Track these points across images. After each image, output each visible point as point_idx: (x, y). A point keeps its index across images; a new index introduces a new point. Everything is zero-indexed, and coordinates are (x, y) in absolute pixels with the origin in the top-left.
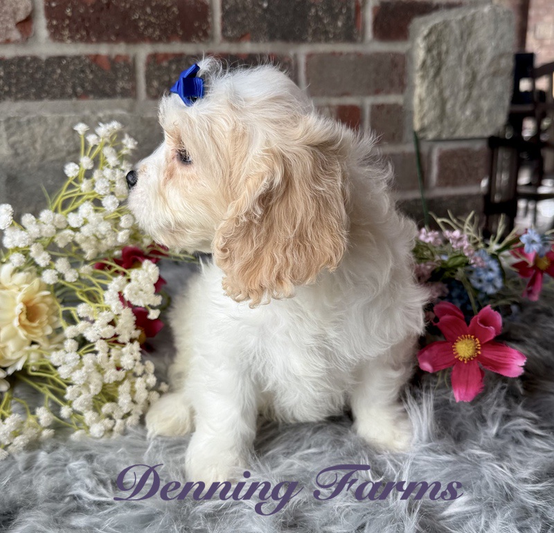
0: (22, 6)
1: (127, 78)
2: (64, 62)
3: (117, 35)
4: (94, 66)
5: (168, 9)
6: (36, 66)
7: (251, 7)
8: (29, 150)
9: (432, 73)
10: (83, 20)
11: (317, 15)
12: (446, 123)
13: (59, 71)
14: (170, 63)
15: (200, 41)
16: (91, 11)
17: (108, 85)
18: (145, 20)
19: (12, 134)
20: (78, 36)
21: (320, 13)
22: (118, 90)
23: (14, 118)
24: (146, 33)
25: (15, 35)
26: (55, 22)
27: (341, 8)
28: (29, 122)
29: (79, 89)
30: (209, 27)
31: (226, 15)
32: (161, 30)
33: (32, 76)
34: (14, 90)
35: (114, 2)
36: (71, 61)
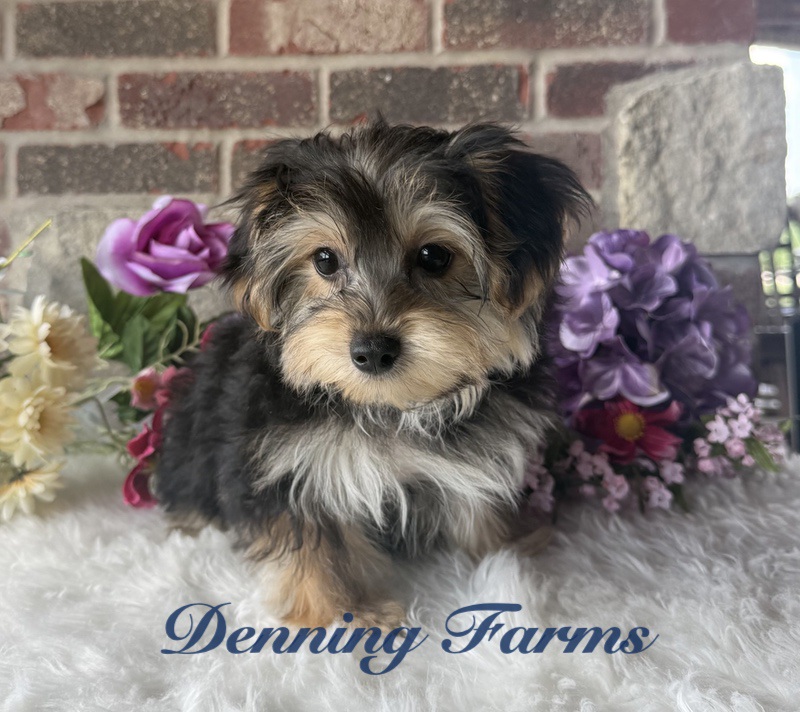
0: (93, 90)
1: (208, 169)
2: (136, 151)
3: (200, 119)
4: (170, 155)
5: (262, 89)
6: (103, 154)
7: (368, 82)
9: (643, 158)
10: (160, 104)
11: (461, 88)
12: (673, 230)
13: (128, 161)
14: (261, 152)
15: (302, 125)
16: (170, 94)
17: (185, 178)
19: (65, 231)
20: (153, 122)
21: (466, 86)
22: (197, 183)
23: (69, 212)
24: (234, 117)
25: (83, 120)
26: (128, 106)
27: (497, 78)
28: (85, 218)
29: (151, 182)
30: (312, 108)
31: (335, 93)
32: (252, 113)
33: (98, 166)
34: (77, 181)
35: (198, 82)
36: (143, 150)
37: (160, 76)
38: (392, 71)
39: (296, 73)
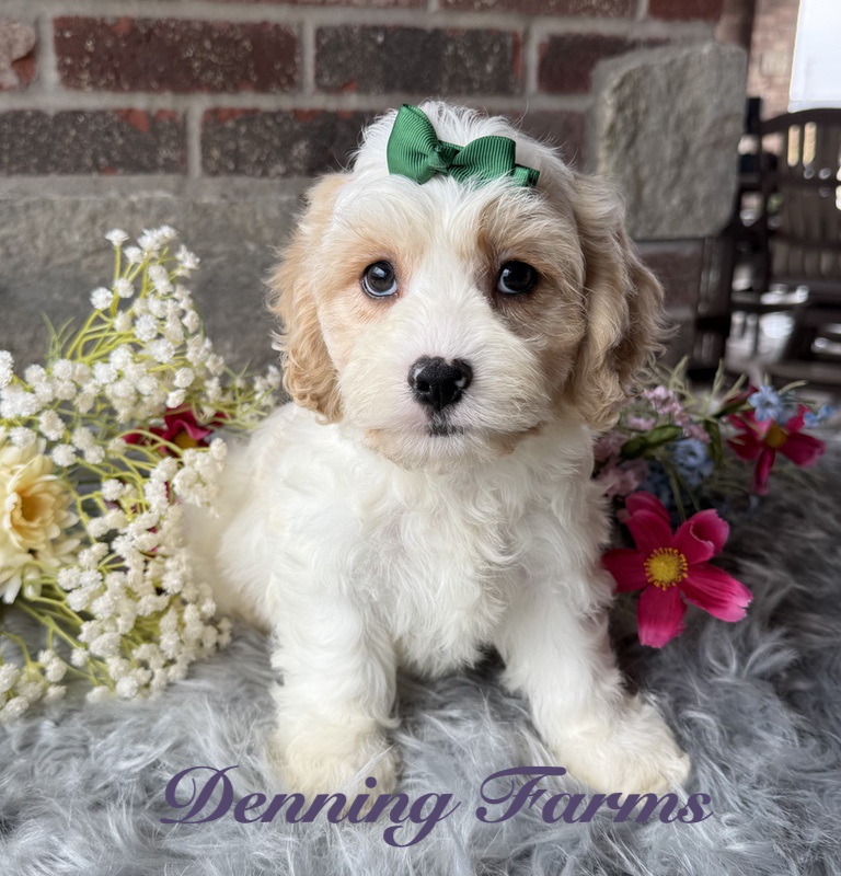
0: (21, 37)
1: (173, 144)
2: (81, 119)
3: (161, 81)
4: (125, 126)
5: (237, 43)
6: (40, 124)
7: (358, 41)
8: (27, 249)
9: (623, 141)
10: (111, 58)
11: (456, 54)
12: (642, 216)
13: (73, 133)
14: (238, 123)
15: (284, 91)
16: (124, 45)
17: (145, 155)
18: (202, 59)
20: (103, 82)
21: (461, 53)
22: (161, 161)
23: (6, 201)
24: (203, 78)
25: (11, 79)
26: (69, 61)
27: (492, 46)
28: (27, 207)
29: (102, 160)
30: (296, 71)
31: (321, 53)
32: (225, 74)
33: (33, 139)
35: (157, 31)
36: (92, 119)
37: (109, 22)
38: (384, 29)
39: (277, 27)
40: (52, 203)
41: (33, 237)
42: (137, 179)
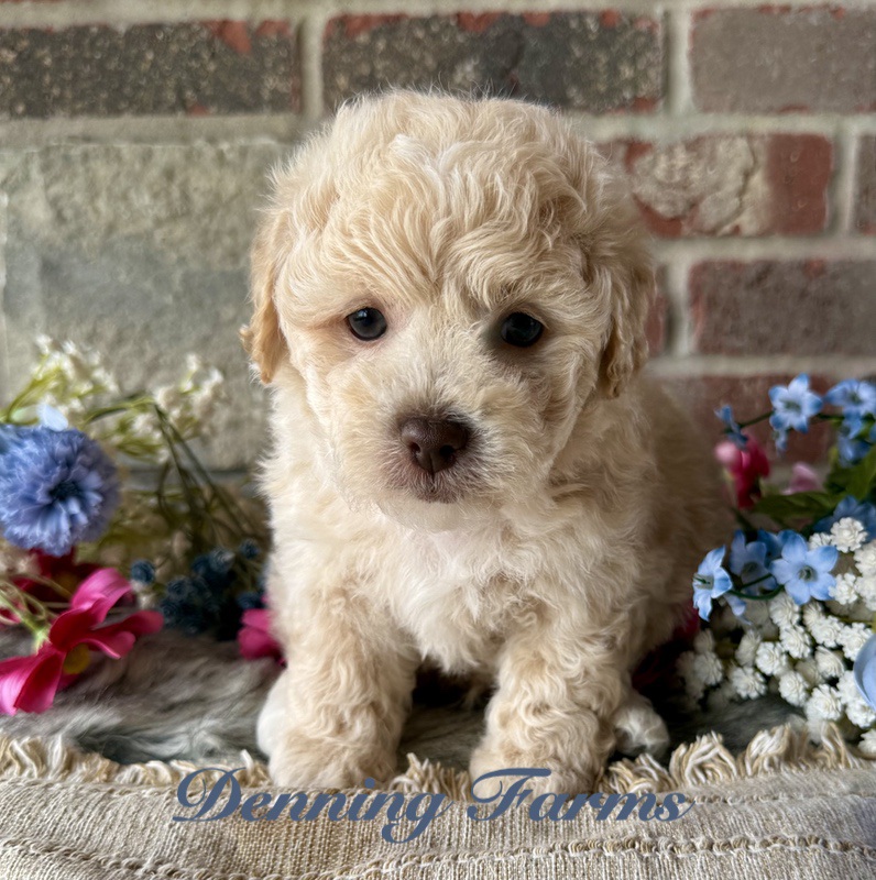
1: (283, 69)
2: (160, 37)
4: (218, 44)
6: (107, 44)
8: (86, 213)
13: (150, 56)
14: (375, 36)
17: (245, 86)
19: (57, 179)
22: (266, 95)
23: (58, 147)
28: (86, 157)
29: (189, 94)
33: (101, 65)
34: (69, 94)
36: (173, 35)
40: (119, 151)
41: (93, 195)
42: (237, 121)
